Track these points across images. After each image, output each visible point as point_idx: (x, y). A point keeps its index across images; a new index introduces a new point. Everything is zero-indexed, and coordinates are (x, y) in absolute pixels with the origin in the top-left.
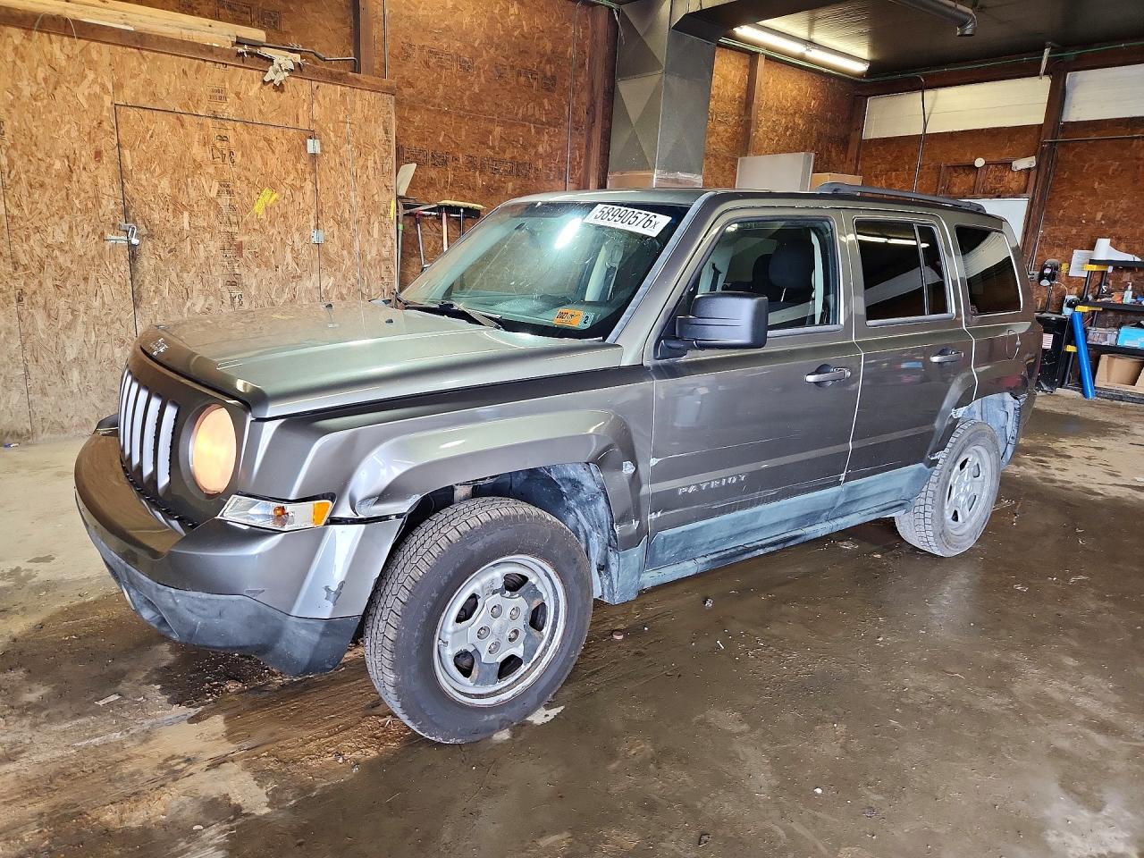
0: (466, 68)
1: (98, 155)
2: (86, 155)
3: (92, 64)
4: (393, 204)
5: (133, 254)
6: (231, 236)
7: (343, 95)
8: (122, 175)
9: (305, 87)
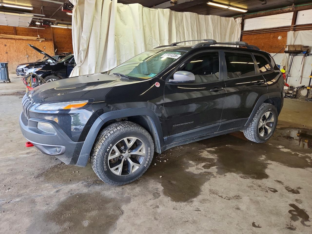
0: (65, 38)
1: (24, 49)
2: (23, 50)
3: (24, 42)
4: (54, 53)
5: (28, 58)
6: (37, 56)
7: (48, 43)
8: (27, 51)
9: (43, 43)
